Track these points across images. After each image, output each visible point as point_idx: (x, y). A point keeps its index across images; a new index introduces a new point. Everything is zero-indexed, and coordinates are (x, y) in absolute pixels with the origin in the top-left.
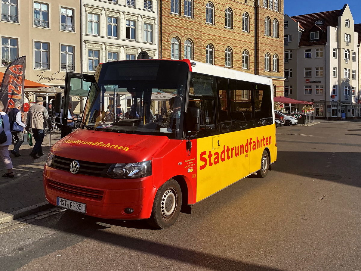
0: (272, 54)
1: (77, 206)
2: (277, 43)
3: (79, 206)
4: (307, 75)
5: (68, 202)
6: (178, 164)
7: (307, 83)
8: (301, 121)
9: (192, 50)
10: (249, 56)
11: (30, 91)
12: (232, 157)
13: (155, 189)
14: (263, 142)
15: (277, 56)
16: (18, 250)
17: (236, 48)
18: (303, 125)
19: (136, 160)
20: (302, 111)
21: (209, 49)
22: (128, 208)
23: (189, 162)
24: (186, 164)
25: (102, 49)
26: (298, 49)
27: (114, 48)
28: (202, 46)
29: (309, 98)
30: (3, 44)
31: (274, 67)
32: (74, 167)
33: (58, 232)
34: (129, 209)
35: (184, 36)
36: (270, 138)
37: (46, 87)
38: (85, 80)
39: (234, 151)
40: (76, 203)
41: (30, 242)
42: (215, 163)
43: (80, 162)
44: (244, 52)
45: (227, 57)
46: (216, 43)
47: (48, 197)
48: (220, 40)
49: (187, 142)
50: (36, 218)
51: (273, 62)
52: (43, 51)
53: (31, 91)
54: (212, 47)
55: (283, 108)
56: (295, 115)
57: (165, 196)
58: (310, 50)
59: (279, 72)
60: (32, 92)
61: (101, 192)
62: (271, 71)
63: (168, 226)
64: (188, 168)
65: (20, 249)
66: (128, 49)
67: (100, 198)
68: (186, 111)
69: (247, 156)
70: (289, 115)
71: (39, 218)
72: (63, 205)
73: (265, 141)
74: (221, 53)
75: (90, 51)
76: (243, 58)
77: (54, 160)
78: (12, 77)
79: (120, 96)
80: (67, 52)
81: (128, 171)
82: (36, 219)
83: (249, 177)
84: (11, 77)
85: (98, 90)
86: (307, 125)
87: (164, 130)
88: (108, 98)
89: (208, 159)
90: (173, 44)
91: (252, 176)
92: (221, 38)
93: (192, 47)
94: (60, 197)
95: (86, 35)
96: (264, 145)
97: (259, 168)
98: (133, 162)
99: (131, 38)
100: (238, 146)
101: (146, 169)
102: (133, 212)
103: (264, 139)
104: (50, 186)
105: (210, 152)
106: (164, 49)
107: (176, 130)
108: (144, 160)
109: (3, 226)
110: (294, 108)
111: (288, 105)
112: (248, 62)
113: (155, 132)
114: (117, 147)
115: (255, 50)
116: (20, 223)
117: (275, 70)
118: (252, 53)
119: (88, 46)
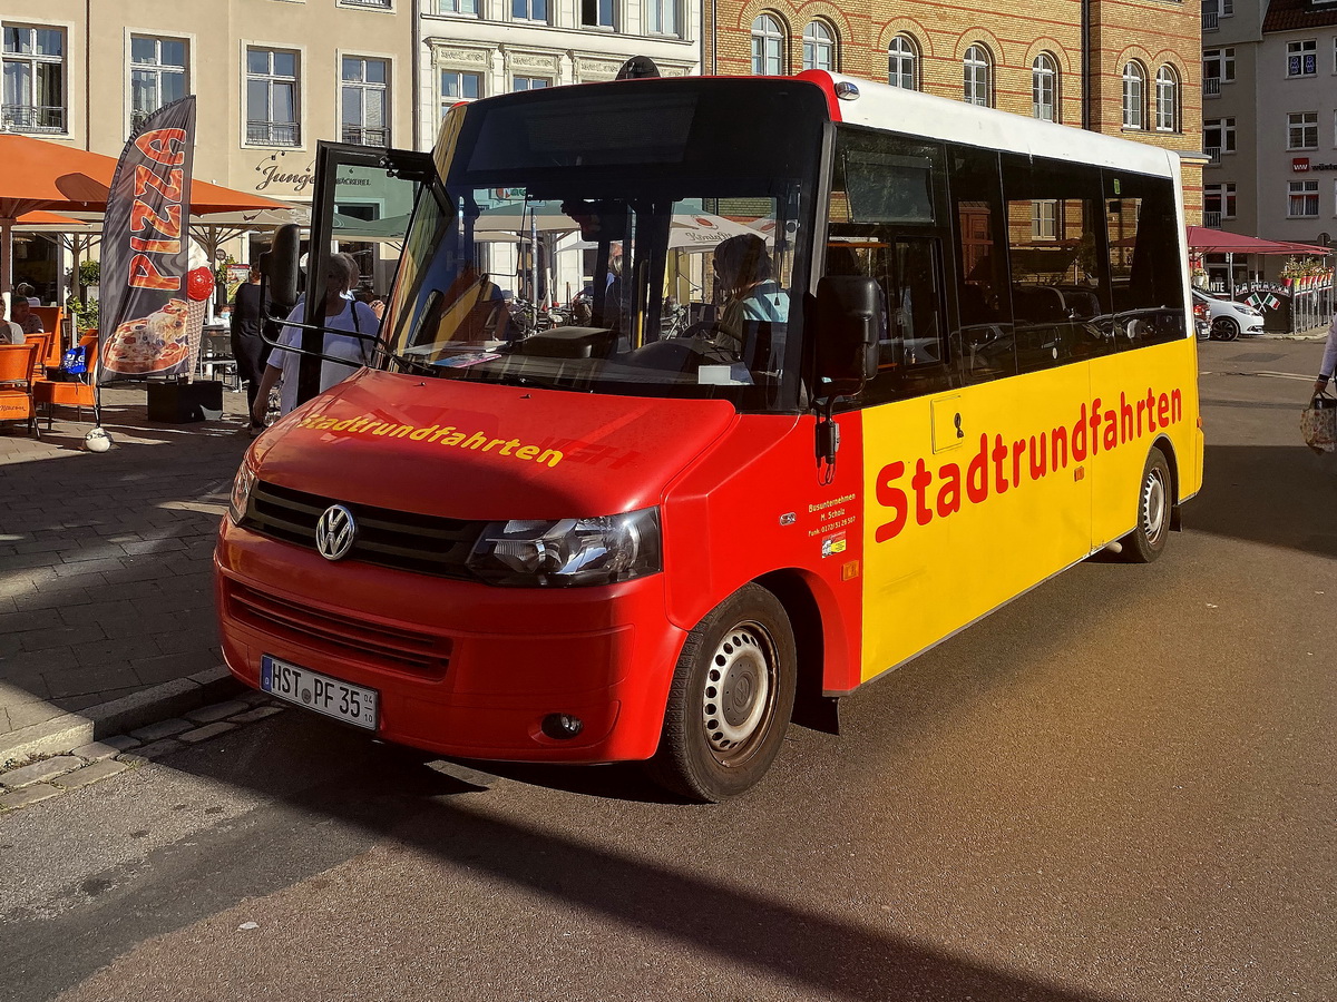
0: (1155, 66)
1: (344, 698)
2: (1175, 21)
3: (349, 697)
4: (1296, 142)
5: (307, 680)
6: (778, 520)
7: (1299, 174)
8: (1279, 319)
9: (833, 59)
10: (1060, 73)
11: (222, 226)
12: (1016, 483)
13: (675, 631)
14: (1145, 412)
15: (1172, 71)
16: (84, 888)
17: (1006, 46)
18: (1285, 336)
19: (592, 507)
20: (1284, 282)
21: (900, 54)
22: (558, 717)
23: (826, 511)
24: (814, 520)
25: (491, 66)
26: (1259, 42)
27: (535, 61)
28: (875, 40)
29: (1313, 229)
30: (136, 59)
31: (1162, 113)
32: (335, 529)
33: (266, 804)
34: (565, 720)
35: (800, 8)
36: (1176, 394)
37: (273, 209)
38: (396, 171)
39: (1025, 457)
40: (338, 685)
41: (137, 850)
42: (944, 510)
43: (357, 510)
44: (1041, 58)
45: (973, 81)
46: (926, 30)
47: (230, 650)
48: (942, 18)
49: (818, 426)
50: (182, 737)
51: (1158, 96)
52: (276, 82)
53: (227, 226)
54: (912, 45)
55: (1202, 271)
56: (1254, 298)
57: (721, 661)
58: (1311, 46)
59: (1180, 131)
60: (232, 226)
61: (443, 644)
62: (1148, 128)
63: (733, 789)
64: (822, 535)
65: (94, 886)
66: (589, 62)
67: (437, 668)
68: (813, 291)
69: (1079, 474)
70: (1228, 298)
71: (195, 736)
72: (288, 691)
73: (1155, 409)
74: (947, 67)
75: (449, 76)
76: (1036, 84)
77: (257, 501)
78: (145, 175)
79: (558, 235)
80: (364, 81)
81: (556, 556)
82: (182, 742)
83: (1091, 559)
84: (142, 173)
85: (446, 212)
86: (1302, 338)
87: (715, 375)
88: (514, 245)
89: (911, 496)
90: (761, 40)
91: (1105, 556)
92: (948, 10)
93: (833, 49)
94: (275, 657)
95: (431, 17)
96: (1152, 427)
97: (1130, 525)
98: (579, 514)
99: (598, 23)
100: (1043, 436)
101: (636, 546)
102: (581, 730)
103: (1151, 401)
104: (238, 611)
105: (920, 463)
106: (724, 59)
107: (768, 373)
108: (630, 505)
109: (49, 770)
110: (1245, 269)
111: (1221, 258)
112: (1055, 98)
113: (680, 381)
114: (513, 450)
115: (1083, 51)
116: (115, 759)
117: (1167, 125)
118: (1073, 63)
119: (440, 58)
